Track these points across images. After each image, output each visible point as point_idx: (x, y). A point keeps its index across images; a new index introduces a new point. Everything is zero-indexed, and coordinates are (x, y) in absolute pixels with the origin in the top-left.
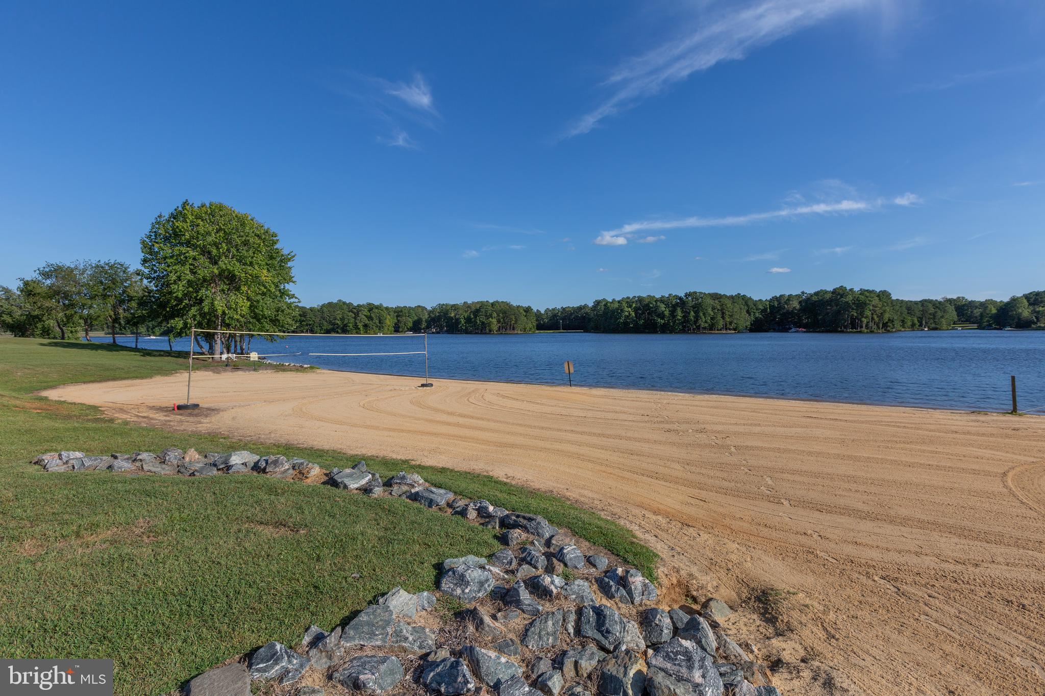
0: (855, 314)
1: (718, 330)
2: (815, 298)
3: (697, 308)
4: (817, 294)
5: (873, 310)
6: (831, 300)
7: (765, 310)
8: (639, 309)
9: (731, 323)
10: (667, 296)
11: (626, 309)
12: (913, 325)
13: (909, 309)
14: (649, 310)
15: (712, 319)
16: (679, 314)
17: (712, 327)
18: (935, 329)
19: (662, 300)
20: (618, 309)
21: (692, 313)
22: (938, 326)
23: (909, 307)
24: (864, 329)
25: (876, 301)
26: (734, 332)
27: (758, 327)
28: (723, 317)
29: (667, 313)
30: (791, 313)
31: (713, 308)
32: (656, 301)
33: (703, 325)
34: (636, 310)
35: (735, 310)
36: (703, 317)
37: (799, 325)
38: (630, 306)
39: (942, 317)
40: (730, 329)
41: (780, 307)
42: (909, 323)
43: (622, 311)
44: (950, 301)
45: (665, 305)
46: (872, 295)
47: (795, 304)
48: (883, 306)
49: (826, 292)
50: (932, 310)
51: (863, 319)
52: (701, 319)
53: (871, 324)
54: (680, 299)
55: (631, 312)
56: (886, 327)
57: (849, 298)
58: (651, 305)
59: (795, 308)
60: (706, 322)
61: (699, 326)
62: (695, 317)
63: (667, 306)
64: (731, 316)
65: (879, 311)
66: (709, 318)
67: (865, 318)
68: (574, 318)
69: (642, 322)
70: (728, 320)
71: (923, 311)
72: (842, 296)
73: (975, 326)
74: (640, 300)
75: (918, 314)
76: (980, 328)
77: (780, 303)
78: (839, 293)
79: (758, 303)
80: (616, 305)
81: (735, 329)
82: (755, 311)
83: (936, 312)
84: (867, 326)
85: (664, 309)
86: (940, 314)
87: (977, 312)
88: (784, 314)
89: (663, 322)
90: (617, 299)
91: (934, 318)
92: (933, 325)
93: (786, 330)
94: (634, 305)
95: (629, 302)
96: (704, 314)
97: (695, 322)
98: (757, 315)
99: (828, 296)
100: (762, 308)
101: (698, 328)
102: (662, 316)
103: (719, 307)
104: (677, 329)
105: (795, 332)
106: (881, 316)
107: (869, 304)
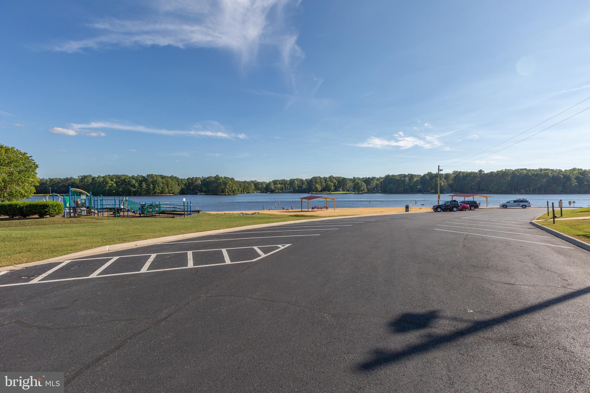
0: (223, 187)
1: (165, 194)
2: (208, 180)
3: (154, 183)
4: (208, 178)
5: (229, 186)
6: (214, 181)
7: (186, 184)
8: (119, 182)
9: (171, 190)
10: (136, 176)
11: (110, 182)
12: (241, 191)
13: (240, 185)
14: (125, 183)
15: (162, 188)
16: (144, 185)
17: (162, 192)
18: (248, 193)
19: (133, 177)
20: (103, 182)
21: (151, 185)
22: (249, 192)
23: (240, 183)
24: (227, 194)
25: (230, 182)
26: (173, 195)
27: (183, 192)
28: (168, 188)
29: (137, 185)
30: (197, 186)
31: (163, 183)
32: (130, 178)
33: (158, 191)
34: (116, 183)
35: (173, 184)
36: (158, 187)
37: (201, 191)
38: (112, 180)
39: (250, 188)
40: (171, 193)
41: (192, 183)
42: (240, 191)
43: (107, 183)
44: (252, 182)
45: (135, 180)
46: (229, 180)
47: (199, 182)
48: (233, 184)
49: (212, 177)
50: (247, 185)
51: (226, 189)
52: (157, 188)
53: (229, 191)
54: (144, 177)
55: (113, 184)
56: (233, 193)
57: (221, 181)
58: (127, 180)
59: (199, 183)
60: (159, 190)
61: (156, 192)
62: (153, 187)
63: (136, 181)
64: (171, 187)
65: (231, 186)
66: (161, 188)
67: (227, 189)
68: (62, 186)
69: (121, 189)
70: (170, 189)
71: (244, 185)
72: (218, 180)
73: (260, 191)
74: (118, 177)
75: (243, 187)
76: (261, 192)
77: (193, 181)
78: (217, 178)
79: (183, 181)
80: (102, 179)
81: (173, 193)
82: (181, 184)
83: (248, 186)
84: (227, 192)
85: (135, 183)
86: (249, 187)
87: (260, 186)
88: (195, 186)
89: (134, 189)
90: (102, 176)
91: (248, 188)
92: (248, 191)
93: (196, 194)
94: (115, 180)
95: (111, 178)
96: (158, 186)
97: (153, 190)
98: (183, 186)
99: (213, 179)
100: (185, 183)
101: (155, 193)
102: (134, 186)
103: (165, 182)
104: (143, 194)
105: (200, 194)
106: (232, 188)
107: (228, 183)
